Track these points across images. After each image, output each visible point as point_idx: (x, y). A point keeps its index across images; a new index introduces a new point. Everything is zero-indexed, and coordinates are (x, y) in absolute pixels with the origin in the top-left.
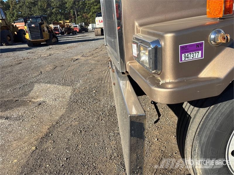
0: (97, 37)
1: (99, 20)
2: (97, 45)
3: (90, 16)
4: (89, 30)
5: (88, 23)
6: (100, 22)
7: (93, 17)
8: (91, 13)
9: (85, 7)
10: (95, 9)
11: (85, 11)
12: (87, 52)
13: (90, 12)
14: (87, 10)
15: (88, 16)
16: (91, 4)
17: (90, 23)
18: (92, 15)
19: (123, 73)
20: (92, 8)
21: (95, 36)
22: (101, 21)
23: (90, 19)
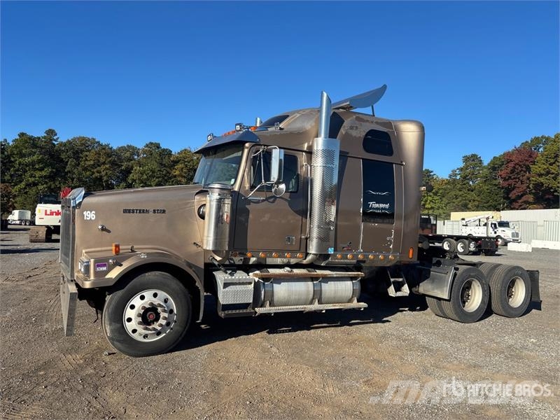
0: (33, 244)
1: (46, 211)
2: (36, 262)
3: (20, 191)
4: (10, 224)
5: (11, 206)
6: (46, 214)
7: (26, 193)
8: (22, 185)
9: (9, 170)
10: (35, 177)
11: (7, 177)
12: (15, 273)
13: (21, 182)
14: (11, 176)
15: (15, 190)
16: (27, 166)
17: (14, 208)
18: (25, 188)
19: (72, 281)
20: (28, 174)
21: (28, 241)
22: (48, 213)
23: (17, 199)
